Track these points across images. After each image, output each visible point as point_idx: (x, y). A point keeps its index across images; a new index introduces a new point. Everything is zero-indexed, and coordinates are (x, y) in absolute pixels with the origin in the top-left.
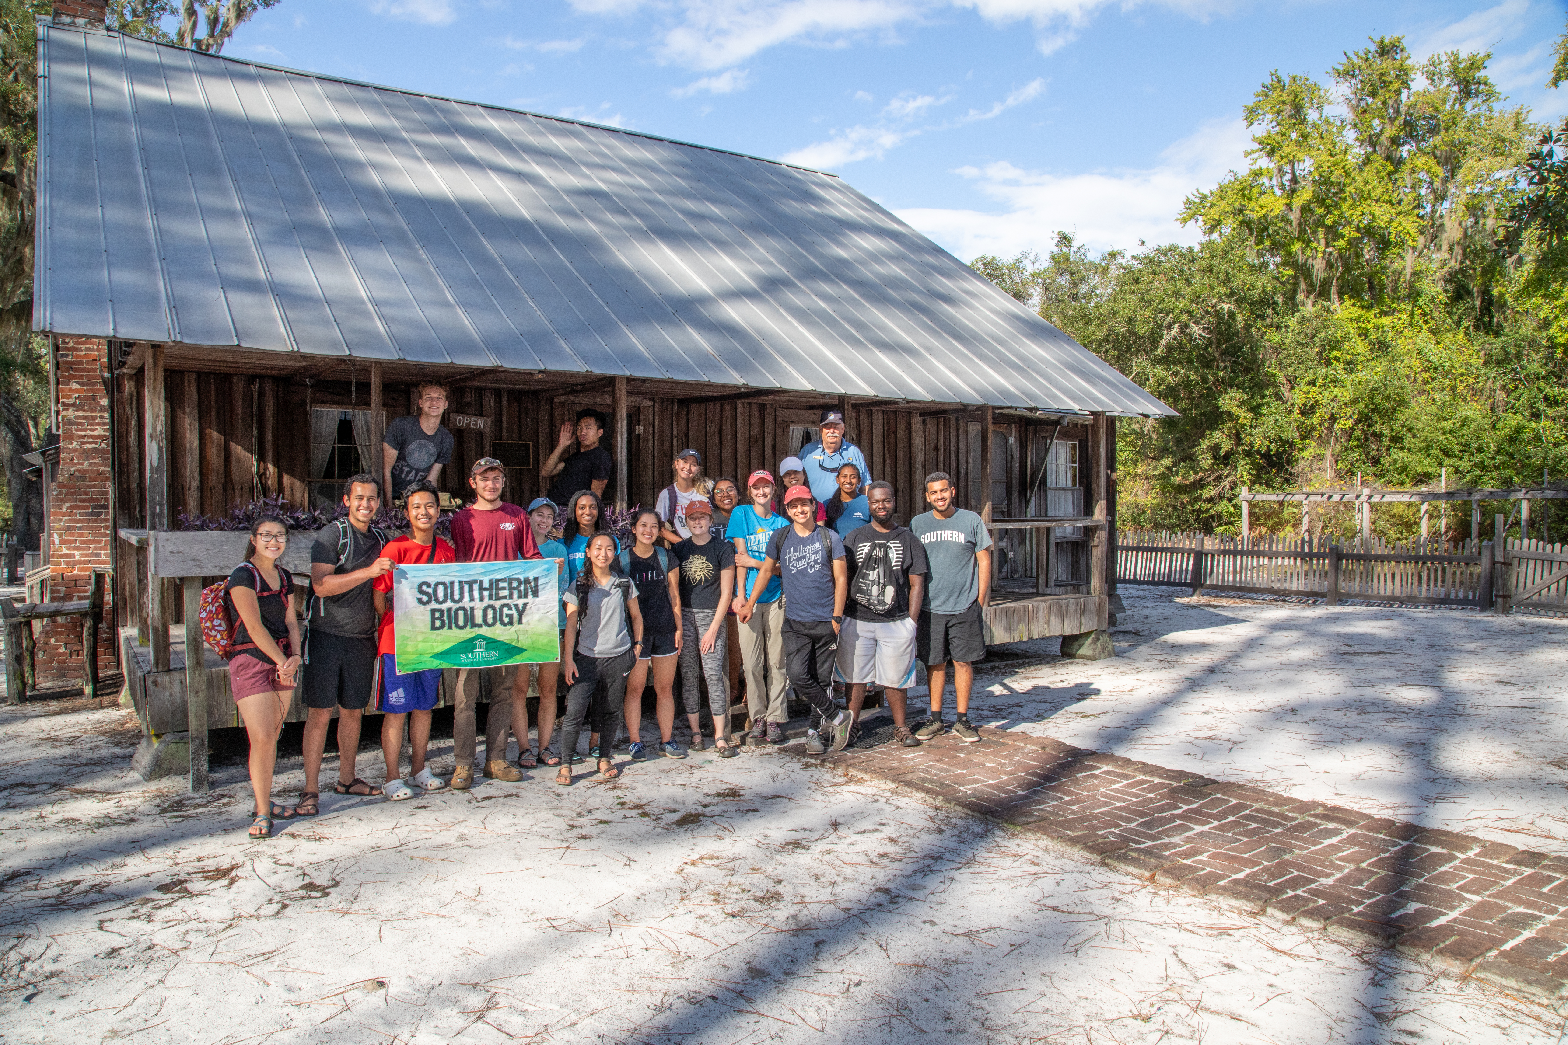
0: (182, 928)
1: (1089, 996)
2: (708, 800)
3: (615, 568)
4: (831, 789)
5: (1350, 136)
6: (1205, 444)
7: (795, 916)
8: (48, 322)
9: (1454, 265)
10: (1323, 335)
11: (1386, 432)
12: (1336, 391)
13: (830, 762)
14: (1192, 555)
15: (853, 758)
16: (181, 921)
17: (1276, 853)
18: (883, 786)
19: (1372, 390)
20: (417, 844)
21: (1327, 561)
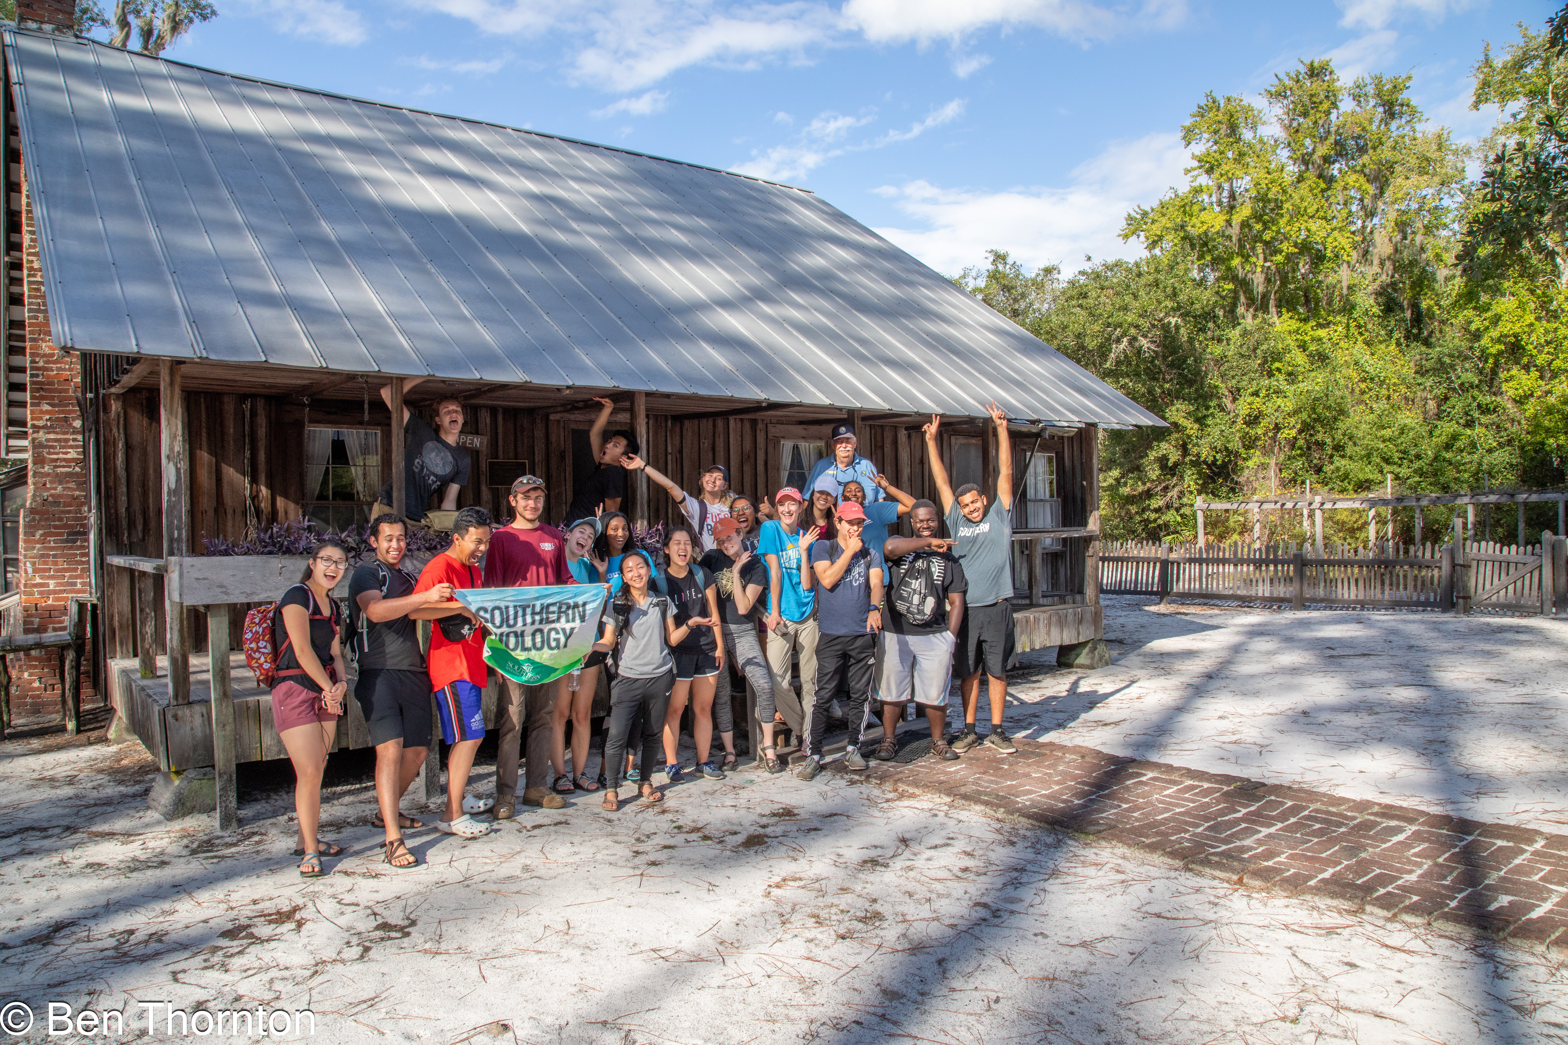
0: (266, 977)
1: (1229, 1001)
2: (764, 821)
3: (652, 587)
4: (885, 805)
5: (1284, 154)
6: (1152, 455)
7: (904, 935)
8: (69, 338)
9: (1384, 278)
10: (1265, 347)
11: (1328, 441)
12: (1279, 401)
13: (875, 778)
14: (1158, 565)
15: (898, 773)
16: (260, 969)
17: (1353, 851)
18: (938, 800)
19: (1314, 400)
20: (482, 877)
21: (1291, 568)
